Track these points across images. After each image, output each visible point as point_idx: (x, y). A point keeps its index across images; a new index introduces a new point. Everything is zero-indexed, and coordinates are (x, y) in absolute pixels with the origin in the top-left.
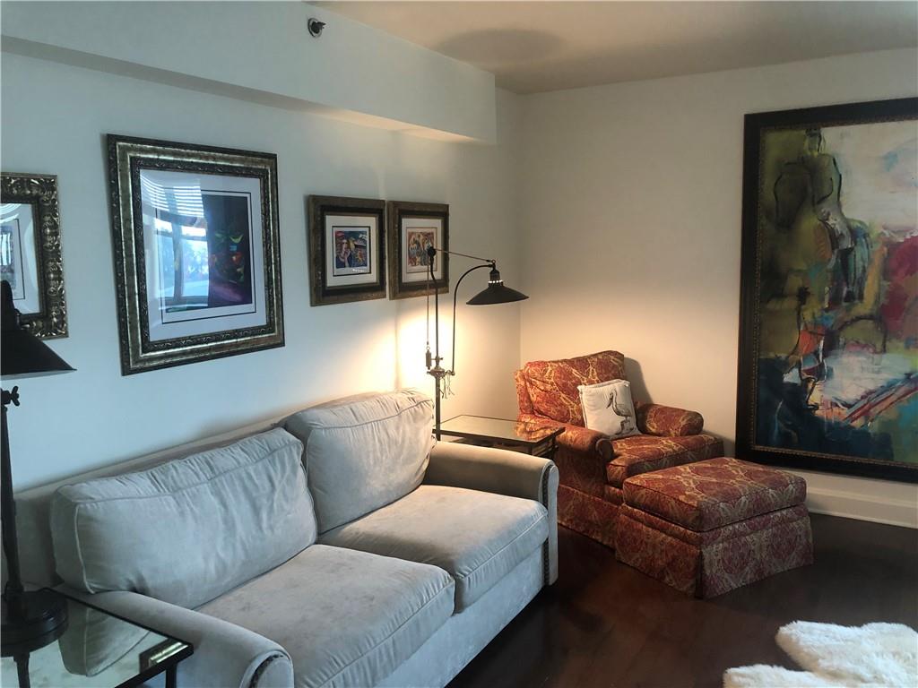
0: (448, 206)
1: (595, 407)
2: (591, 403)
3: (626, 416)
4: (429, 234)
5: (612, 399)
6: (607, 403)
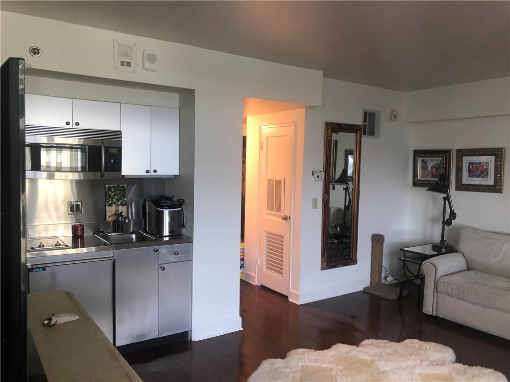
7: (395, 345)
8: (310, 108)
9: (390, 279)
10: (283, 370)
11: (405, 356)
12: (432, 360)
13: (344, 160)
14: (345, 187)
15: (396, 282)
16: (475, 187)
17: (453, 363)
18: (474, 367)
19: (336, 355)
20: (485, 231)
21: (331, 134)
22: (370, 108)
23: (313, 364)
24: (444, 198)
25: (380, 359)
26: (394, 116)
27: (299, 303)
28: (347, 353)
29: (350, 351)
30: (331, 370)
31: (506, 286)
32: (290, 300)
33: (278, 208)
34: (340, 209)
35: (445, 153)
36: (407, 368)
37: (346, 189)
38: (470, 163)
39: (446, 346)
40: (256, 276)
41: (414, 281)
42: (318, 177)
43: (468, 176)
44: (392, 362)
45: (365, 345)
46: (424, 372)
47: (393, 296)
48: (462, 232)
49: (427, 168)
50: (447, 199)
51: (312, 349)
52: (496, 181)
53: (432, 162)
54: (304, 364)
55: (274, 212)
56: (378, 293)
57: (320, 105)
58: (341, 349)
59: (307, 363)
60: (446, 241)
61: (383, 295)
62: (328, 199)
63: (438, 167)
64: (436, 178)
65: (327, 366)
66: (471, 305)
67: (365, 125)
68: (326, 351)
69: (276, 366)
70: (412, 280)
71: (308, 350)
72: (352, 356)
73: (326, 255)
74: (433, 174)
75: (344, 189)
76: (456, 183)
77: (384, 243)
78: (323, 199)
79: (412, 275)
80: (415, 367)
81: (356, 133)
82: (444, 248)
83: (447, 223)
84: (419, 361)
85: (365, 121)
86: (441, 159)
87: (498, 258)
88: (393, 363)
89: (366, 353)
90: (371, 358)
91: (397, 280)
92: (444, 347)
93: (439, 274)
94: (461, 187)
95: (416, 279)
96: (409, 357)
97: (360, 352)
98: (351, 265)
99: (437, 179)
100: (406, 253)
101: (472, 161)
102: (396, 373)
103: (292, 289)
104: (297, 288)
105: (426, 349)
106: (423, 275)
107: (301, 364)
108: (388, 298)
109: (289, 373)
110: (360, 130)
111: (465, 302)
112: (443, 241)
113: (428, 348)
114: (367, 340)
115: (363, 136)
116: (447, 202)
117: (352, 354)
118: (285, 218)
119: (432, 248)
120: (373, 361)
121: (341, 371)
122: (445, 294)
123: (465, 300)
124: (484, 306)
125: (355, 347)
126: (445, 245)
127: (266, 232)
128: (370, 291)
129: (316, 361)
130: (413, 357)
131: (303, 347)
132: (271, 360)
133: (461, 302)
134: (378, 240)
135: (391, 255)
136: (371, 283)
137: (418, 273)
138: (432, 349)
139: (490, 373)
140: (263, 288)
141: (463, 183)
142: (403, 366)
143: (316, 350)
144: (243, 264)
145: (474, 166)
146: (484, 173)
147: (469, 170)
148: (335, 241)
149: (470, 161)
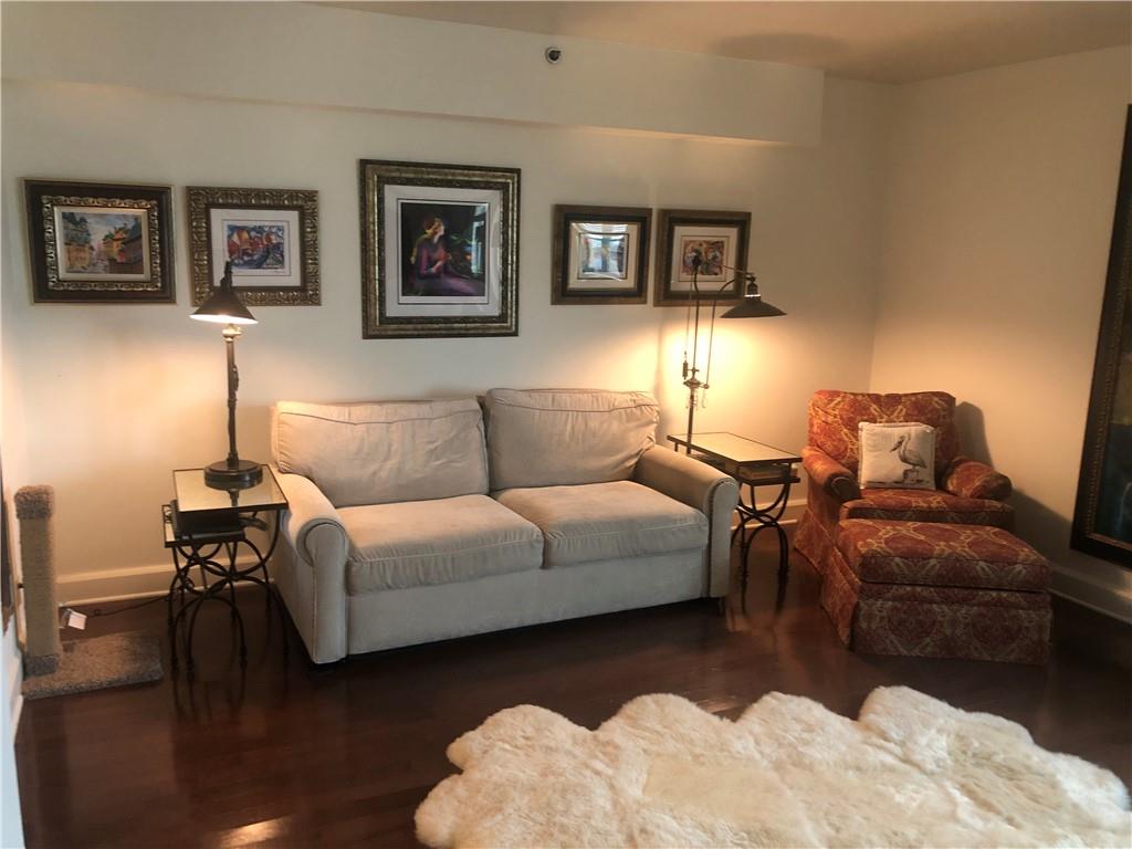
0: (749, 214)
1: (875, 448)
2: (870, 442)
3: (914, 465)
4: (717, 242)
5: (900, 443)
6: (893, 446)
9: (79, 620)
35: (155, 196)
49: (87, 242)
52: (304, 277)
53: (106, 222)
63: (128, 239)
86: (141, 212)
101: (237, 224)
145: (245, 235)
146: (273, 256)
147: (232, 247)
149: (231, 223)
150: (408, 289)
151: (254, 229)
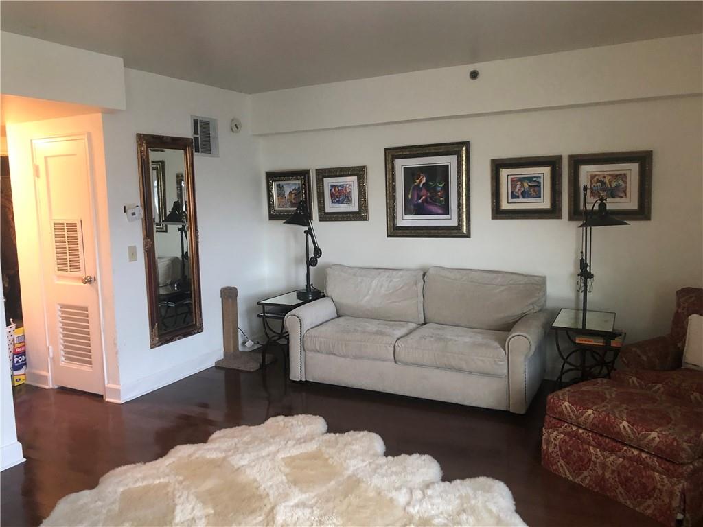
0: (651, 152)
4: (621, 175)
7: (254, 429)
8: (109, 113)
9: (249, 343)
10: (92, 506)
11: (267, 441)
12: (299, 437)
13: (176, 189)
14: (181, 226)
15: (258, 346)
16: (340, 216)
17: (323, 434)
18: (346, 434)
19: (174, 462)
20: (352, 268)
21: (147, 150)
22: (202, 115)
23: (141, 484)
24: (305, 232)
25: (234, 452)
26: (236, 127)
27: (121, 402)
28: (190, 456)
29: (194, 453)
30: (166, 485)
31: (376, 329)
32: (107, 400)
33: (75, 267)
34: (177, 258)
35: (303, 175)
36: (268, 455)
37: (182, 230)
38: (333, 187)
39: (316, 415)
40: (49, 375)
41: (278, 341)
42: (133, 214)
43: (331, 202)
44: (249, 453)
45: (216, 439)
46: (289, 455)
47: (253, 366)
48: (329, 271)
49: (284, 195)
50: (309, 232)
51: (138, 462)
52: (360, 207)
53: (289, 187)
54: (127, 488)
55: (68, 273)
56: (234, 365)
57: (124, 108)
58: (183, 452)
59: (131, 485)
60: (312, 285)
61: (242, 367)
62: (153, 245)
63: (296, 193)
64: (294, 207)
65: (162, 480)
66: (343, 359)
67: (196, 139)
68: (160, 460)
69: (81, 502)
70: (275, 341)
71: (133, 465)
72: (197, 458)
73: (156, 326)
74: (292, 202)
75: (179, 229)
76: (319, 212)
77: (238, 298)
78: (145, 245)
79: (274, 334)
80: (278, 451)
81: (185, 149)
82: (310, 294)
83: (312, 262)
84: (283, 443)
85: (196, 132)
86: (299, 182)
87: (367, 298)
88: (252, 454)
89: (215, 450)
90: (224, 454)
91: (258, 343)
92: (314, 417)
93: (305, 329)
94: (325, 216)
95: (280, 338)
96: (272, 440)
97: (209, 450)
98: (195, 333)
99: (295, 209)
100: (266, 307)
101: (335, 184)
102: (255, 466)
103: (109, 383)
104: (117, 382)
105: (292, 425)
106: (287, 332)
107: (121, 489)
108: (248, 370)
109: (102, 507)
110: (190, 145)
111: (335, 357)
112: (308, 285)
113: (294, 422)
114: (218, 432)
115: (195, 154)
116: (309, 236)
117: (197, 455)
118: (89, 281)
119: (297, 296)
120: (224, 459)
121: (181, 483)
122: (314, 351)
123: (335, 355)
124: (355, 357)
125: (201, 445)
126: (312, 291)
127: (60, 305)
128: (224, 365)
129: (144, 478)
130: (277, 439)
131: (125, 464)
132: (73, 496)
133: (332, 356)
134: (229, 295)
135: (249, 312)
136: (225, 354)
137: (282, 331)
138: (299, 423)
139: (363, 436)
140: (63, 390)
141: (327, 211)
142: (263, 454)
143: (145, 463)
144: (25, 360)
145: (337, 189)
146: (347, 199)
147: (332, 195)
148: (172, 304)
149: (332, 184)
150: (407, 212)
151: (340, 186)
